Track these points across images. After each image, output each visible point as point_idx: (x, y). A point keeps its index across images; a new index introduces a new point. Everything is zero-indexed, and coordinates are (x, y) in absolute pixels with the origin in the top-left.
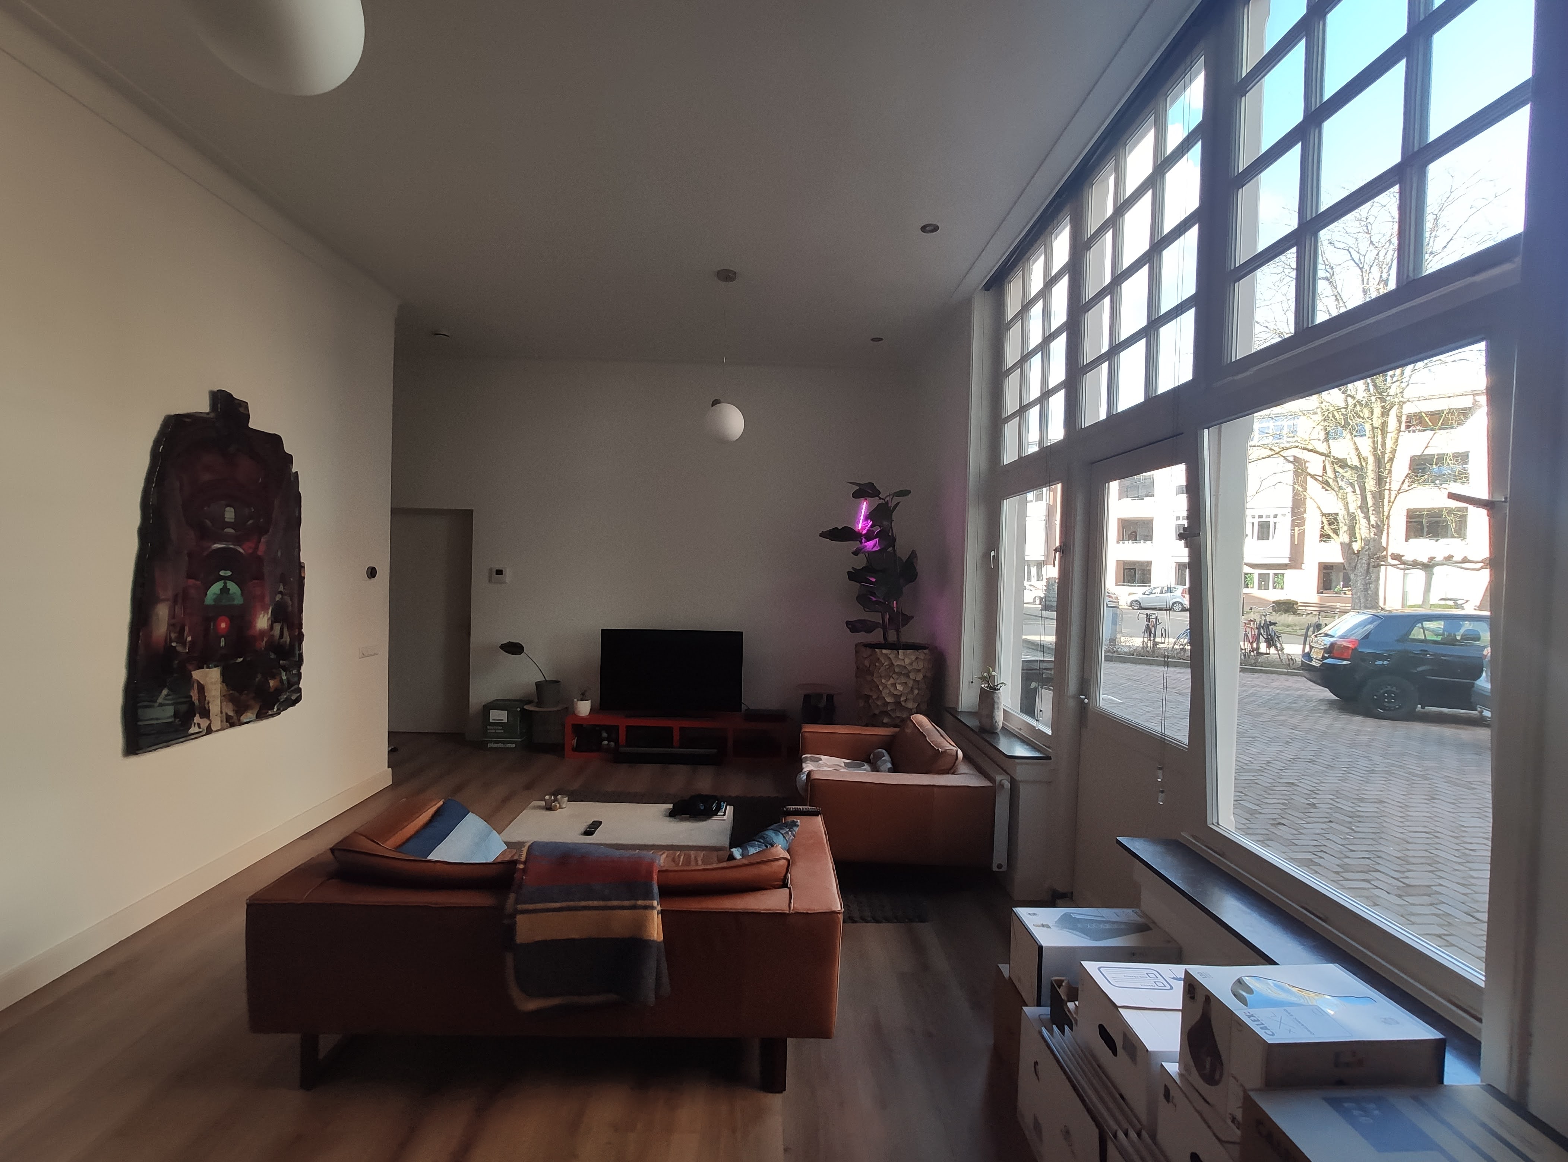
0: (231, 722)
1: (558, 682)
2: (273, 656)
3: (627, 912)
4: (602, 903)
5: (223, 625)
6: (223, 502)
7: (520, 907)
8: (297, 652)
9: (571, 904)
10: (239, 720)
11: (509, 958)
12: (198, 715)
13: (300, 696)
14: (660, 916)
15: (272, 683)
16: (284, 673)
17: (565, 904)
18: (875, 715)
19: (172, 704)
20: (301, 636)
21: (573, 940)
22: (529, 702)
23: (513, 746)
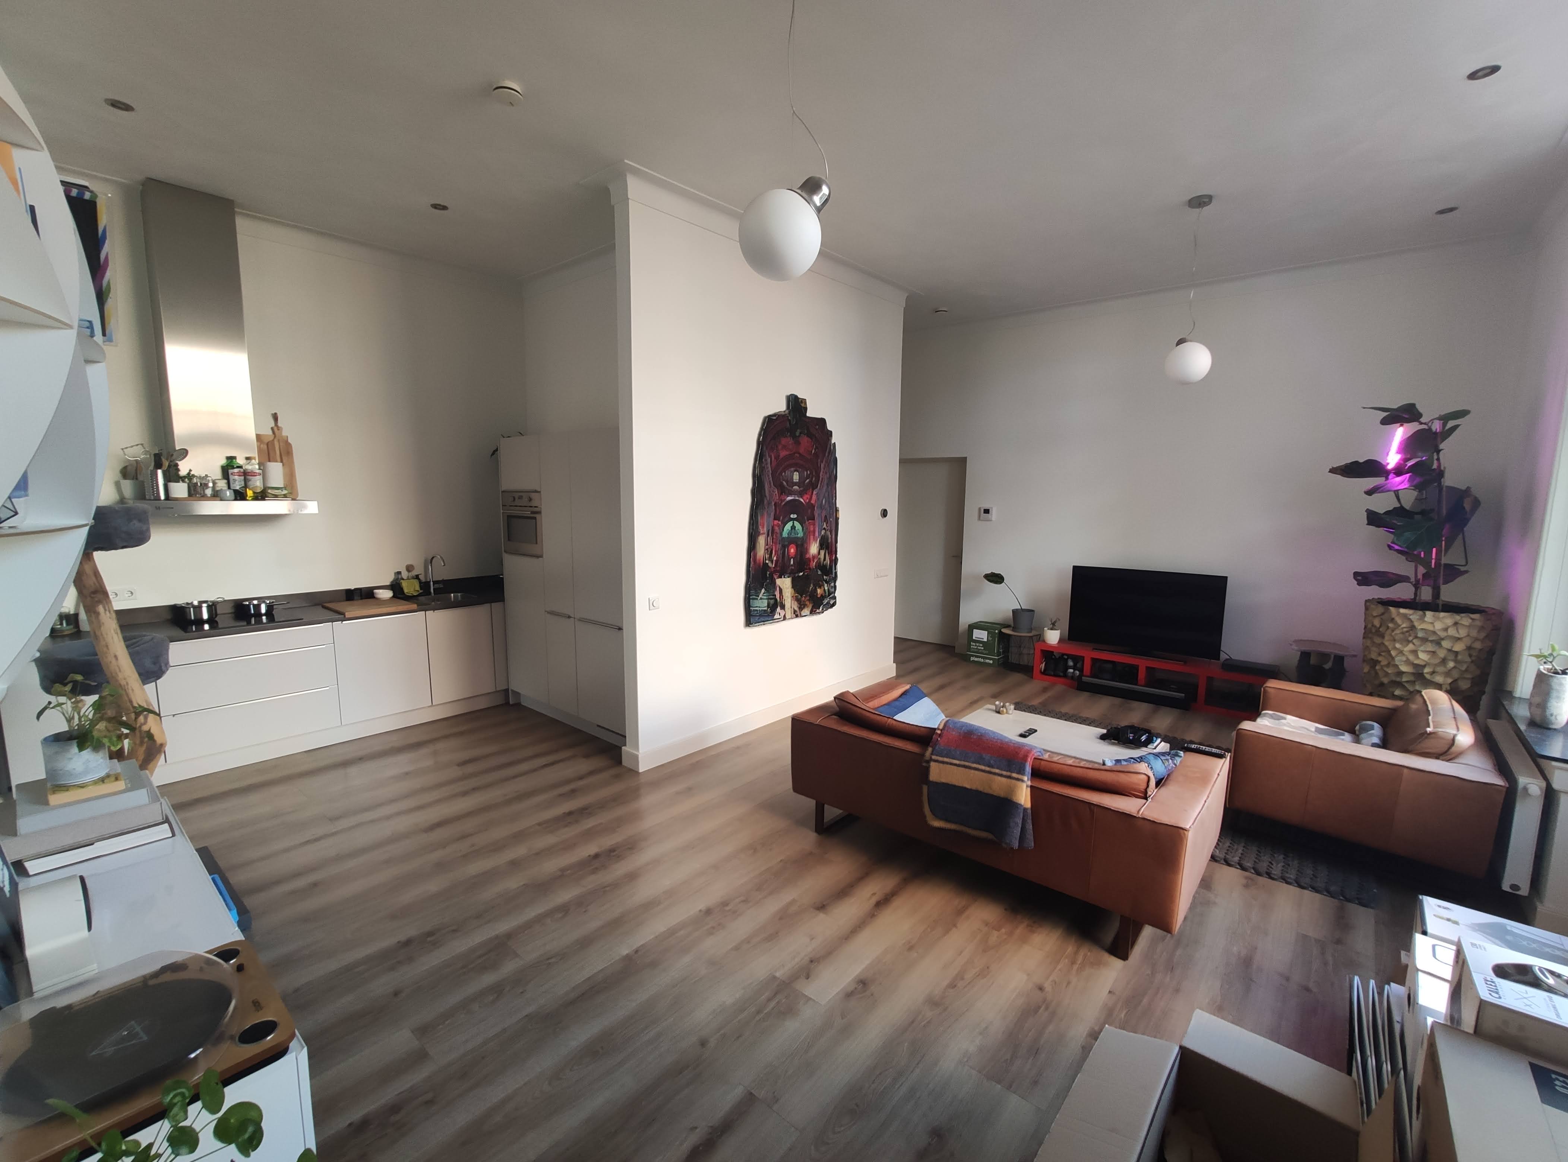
0: (797, 615)
1: (1033, 611)
2: (819, 573)
3: (1004, 780)
4: (987, 769)
5: (792, 551)
6: (792, 469)
7: (934, 757)
8: (834, 571)
9: (967, 764)
10: (800, 614)
11: (925, 789)
12: (779, 607)
13: (836, 602)
14: (1029, 789)
15: (819, 591)
16: (826, 585)
17: (963, 763)
18: (1382, 684)
19: (766, 599)
20: (836, 559)
21: (965, 788)
22: (1007, 626)
23: (991, 662)
